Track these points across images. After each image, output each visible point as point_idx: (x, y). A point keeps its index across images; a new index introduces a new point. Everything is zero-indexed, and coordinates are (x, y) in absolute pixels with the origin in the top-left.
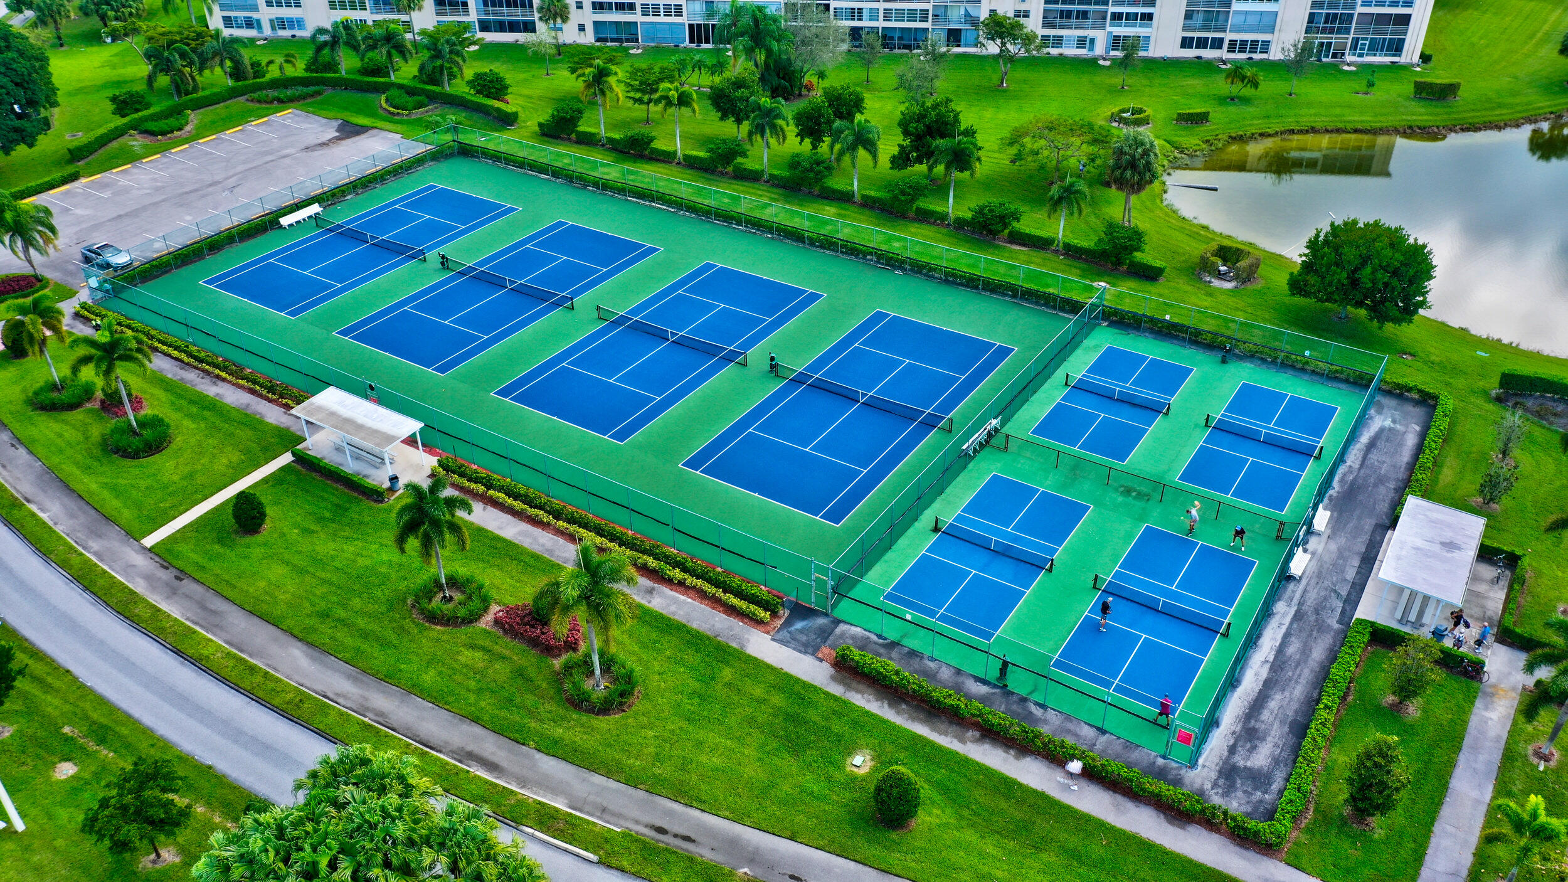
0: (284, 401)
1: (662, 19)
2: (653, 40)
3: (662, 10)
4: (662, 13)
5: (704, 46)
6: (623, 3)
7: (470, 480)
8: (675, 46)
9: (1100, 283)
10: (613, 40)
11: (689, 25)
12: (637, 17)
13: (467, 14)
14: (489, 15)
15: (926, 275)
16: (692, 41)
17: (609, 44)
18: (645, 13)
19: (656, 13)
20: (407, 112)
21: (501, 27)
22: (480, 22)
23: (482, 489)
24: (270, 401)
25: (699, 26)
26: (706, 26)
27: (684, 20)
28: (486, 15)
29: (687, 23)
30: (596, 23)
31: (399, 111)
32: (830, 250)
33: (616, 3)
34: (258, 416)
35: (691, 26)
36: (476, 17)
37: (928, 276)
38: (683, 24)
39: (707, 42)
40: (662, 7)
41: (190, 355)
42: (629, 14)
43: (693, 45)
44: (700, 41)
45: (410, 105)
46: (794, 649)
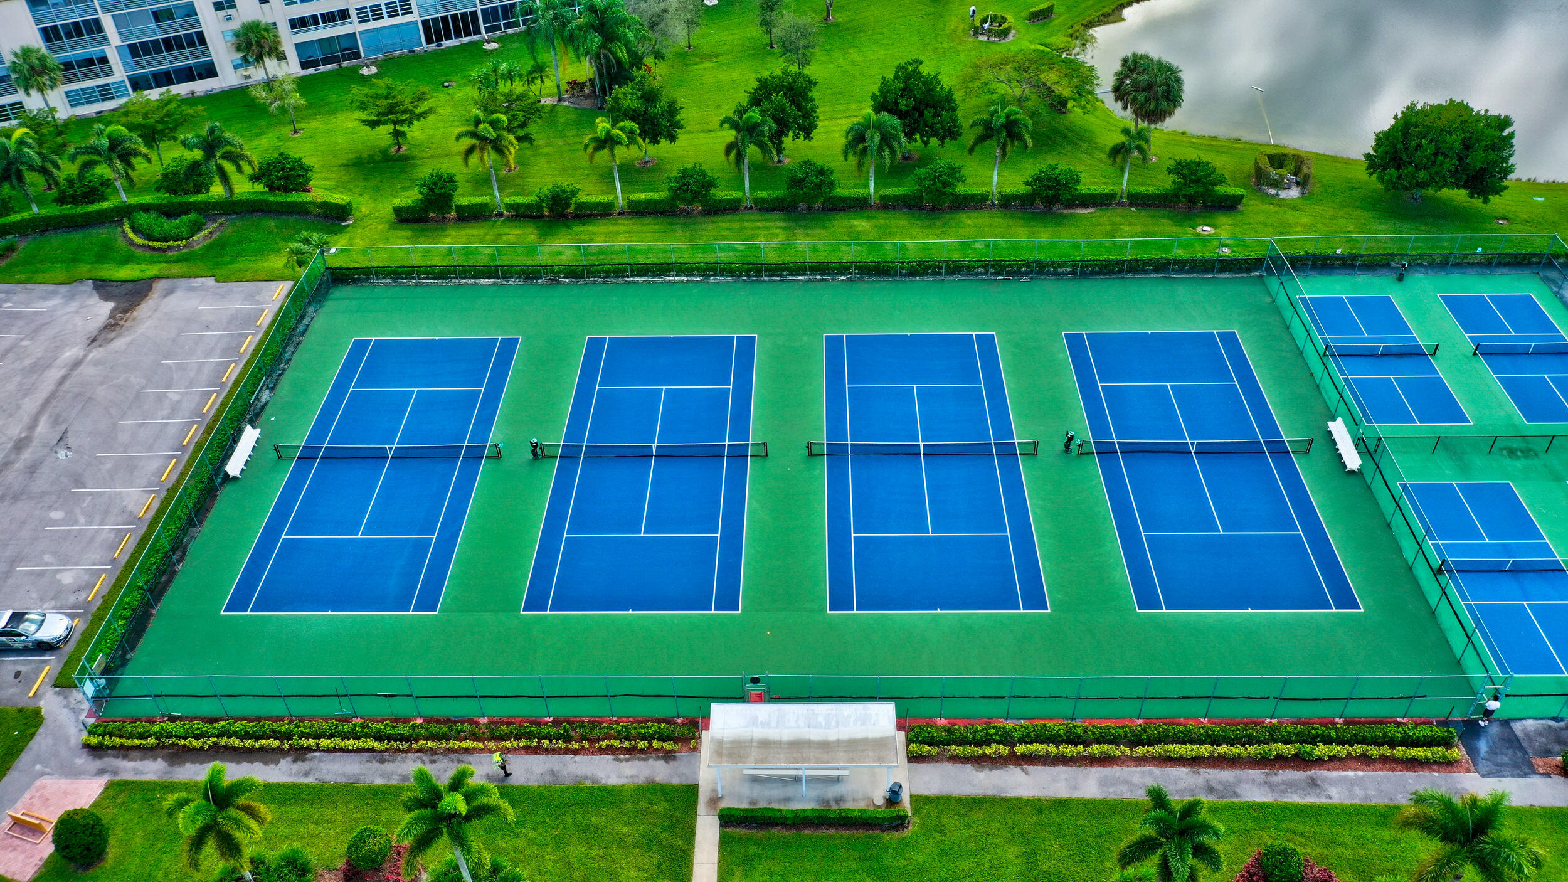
0: (604, 744)
1: (387, 22)
2: (379, 51)
3: (384, 11)
4: (385, 15)
5: (446, 43)
6: (332, 13)
7: (978, 744)
8: (411, 52)
9: (1205, 228)
10: (326, 61)
11: (423, 22)
12: (354, 26)
13: (110, 73)
14: (144, 67)
15: (1056, 274)
16: (429, 40)
17: (323, 68)
18: (363, 19)
19: (378, 16)
20: (184, 242)
21: (164, 79)
22: (130, 78)
23: (1003, 750)
24: (575, 752)
25: (435, 20)
26: (445, 19)
27: (415, 17)
28: (139, 68)
29: (419, 20)
30: (298, 46)
31: (171, 243)
32: (927, 274)
33: (322, 15)
34: (588, 784)
35: (425, 23)
36: (125, 74)
37: (1059, 274)
38: (415, 23)
39: (448, 37)
40: (383, 7)
41: (378, 737)
42: (341, 24)
43: (432, 46)
44: (439, 39)
45: (184, 231)
46: (1513, 776)
